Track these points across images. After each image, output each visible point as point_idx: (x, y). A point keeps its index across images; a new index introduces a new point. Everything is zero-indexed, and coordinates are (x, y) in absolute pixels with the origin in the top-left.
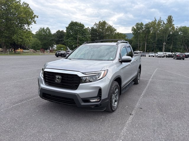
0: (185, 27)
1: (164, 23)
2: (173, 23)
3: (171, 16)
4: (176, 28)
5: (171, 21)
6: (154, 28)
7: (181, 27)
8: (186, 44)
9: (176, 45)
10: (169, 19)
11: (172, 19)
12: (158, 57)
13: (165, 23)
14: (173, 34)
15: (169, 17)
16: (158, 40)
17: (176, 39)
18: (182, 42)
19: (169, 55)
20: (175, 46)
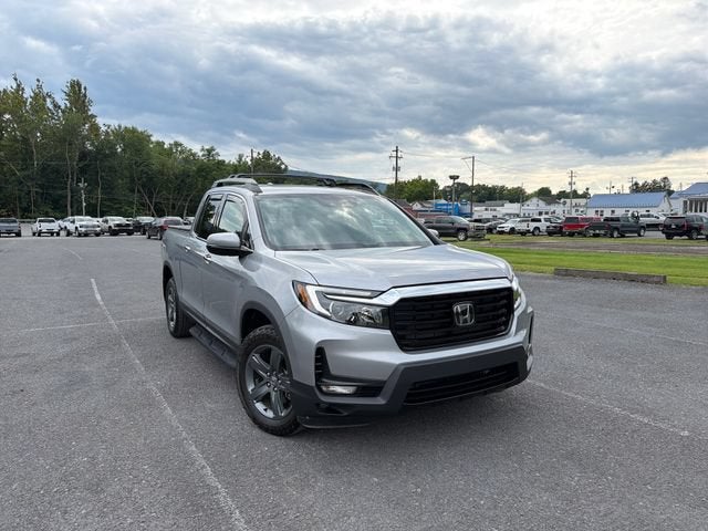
0: (134, 131)
1: (56, 106)
2: (93, 110)
3: (79, 85)
4: (103, 129)
5: (84, 101)
6: (19, 118)
7: (120, 127)
8: (144, 186)
9: (112, 189)
10: (74, 93)
11: (85, 96)
12: (80, 235)
13: (63, 107)
14: (99, 150)
15: (72, 86)
16: (44, 169)
17: (112, 169)
18: (128, 180)
19: (118, 225)
20: (109, 193)
